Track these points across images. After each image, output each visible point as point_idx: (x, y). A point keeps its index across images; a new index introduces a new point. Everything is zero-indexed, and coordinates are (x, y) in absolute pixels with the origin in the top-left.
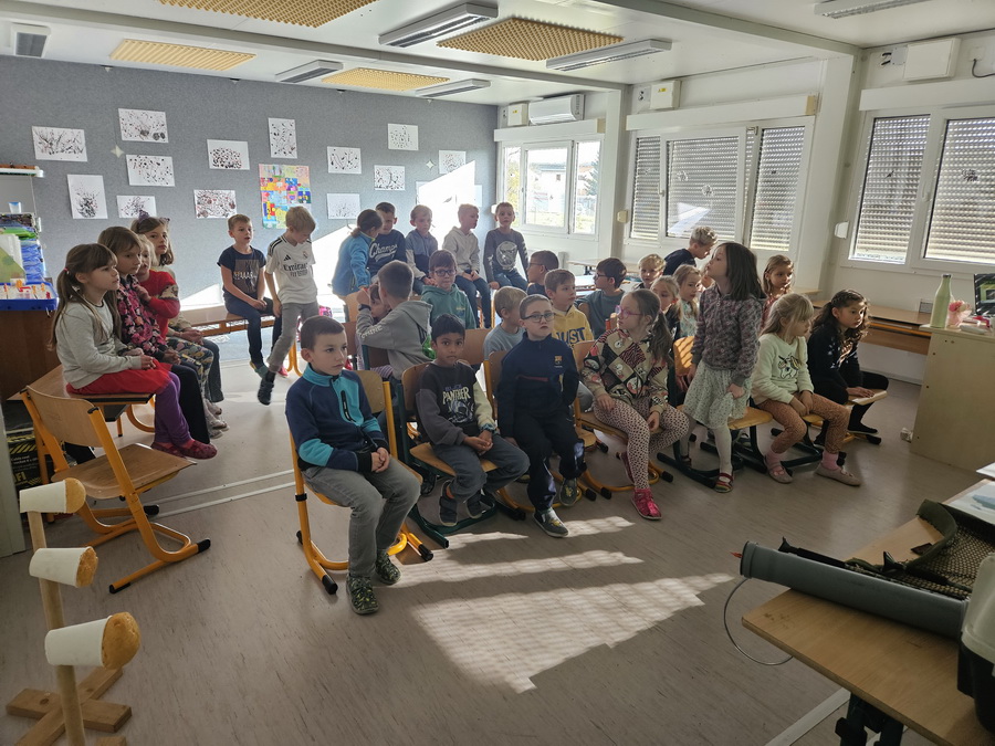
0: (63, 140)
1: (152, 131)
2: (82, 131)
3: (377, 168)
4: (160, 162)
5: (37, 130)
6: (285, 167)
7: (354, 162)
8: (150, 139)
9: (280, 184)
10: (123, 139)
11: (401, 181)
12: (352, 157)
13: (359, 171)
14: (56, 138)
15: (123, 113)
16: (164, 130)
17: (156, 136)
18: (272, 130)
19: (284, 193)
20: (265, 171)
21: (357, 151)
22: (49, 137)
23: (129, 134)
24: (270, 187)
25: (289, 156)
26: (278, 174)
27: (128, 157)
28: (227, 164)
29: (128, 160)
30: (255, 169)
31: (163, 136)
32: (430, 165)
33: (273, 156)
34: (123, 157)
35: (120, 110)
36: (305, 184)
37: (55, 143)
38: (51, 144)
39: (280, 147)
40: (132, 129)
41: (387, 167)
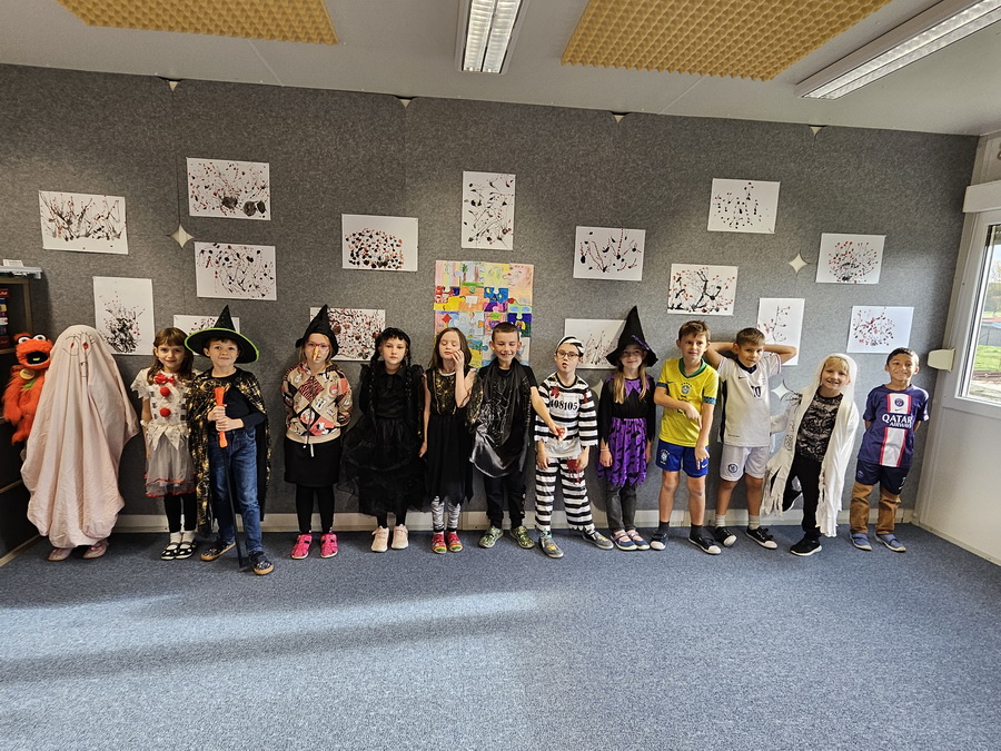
0: (89, 216)
1: (243, 200)
2: (122, 200)
3: (676, 269)
4: (253, 255)
5: (46, 197)
6: (488, 266)
7: (630, 257)
8: (239, 214)
9: (472, 300)
10: (193, 213)
11: (729, 294)
12: (626, 245)
13: (636, 275)
14: (78, 211)
15: (194, 165)
16: (265, 197)
17: (249, 208)
18: (467, 194)
19: (481, 316)
20: (446, 273)
21: (638, 236)
22: (66, 210)
23: (203, 205)
24: (453, 304)
25: (497, 245)
26: (470, 279)
27: (199, 246)
28: (374, 260)
29: (197, 252)
30: (426, 268)
31: (261, 207)
32: (797, 263)
33: (465, 244)
34: (190, 245)
35: (190, 161)
36: (522, 298)
37: (75, 221)
38: (69, 222)
39: (481, 228)
40: (207, 195)
41: (698, 267)
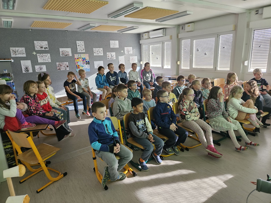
0: (19, 51)
1: (44, 47)
2: (24, 48)
3: (107, 53)
4: (47, 55)
5: (11, 48)
6: (82, 54)
8: (43, 49)
9: (80, 60)
10: (36, 49)
11: (115, 56)
12: (100, 51)
13: (102, 54)
14: (17, 50)
15: (35, 42)
16: (47, 46)
17: (45, 48)
18: (77, 44)
19: (82, 62)
20: (76, 56)
21: (102, 49)
22: (15, 50)
24: (78, 60)
25: (83, 52)
26: (80, 57)
28: (65, 55)
29: (37, 55)
30: (73, 56)
31: (47, 48)
32: (122, 51)
33: (78, 52)
34: (36, 55)
35: (34, 41)
36: (88, 59)
37: (16, 52)
38: (15, 52)
39: (80, 49)
40: (38, 47)
41: (110, 53)
